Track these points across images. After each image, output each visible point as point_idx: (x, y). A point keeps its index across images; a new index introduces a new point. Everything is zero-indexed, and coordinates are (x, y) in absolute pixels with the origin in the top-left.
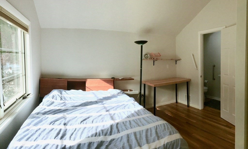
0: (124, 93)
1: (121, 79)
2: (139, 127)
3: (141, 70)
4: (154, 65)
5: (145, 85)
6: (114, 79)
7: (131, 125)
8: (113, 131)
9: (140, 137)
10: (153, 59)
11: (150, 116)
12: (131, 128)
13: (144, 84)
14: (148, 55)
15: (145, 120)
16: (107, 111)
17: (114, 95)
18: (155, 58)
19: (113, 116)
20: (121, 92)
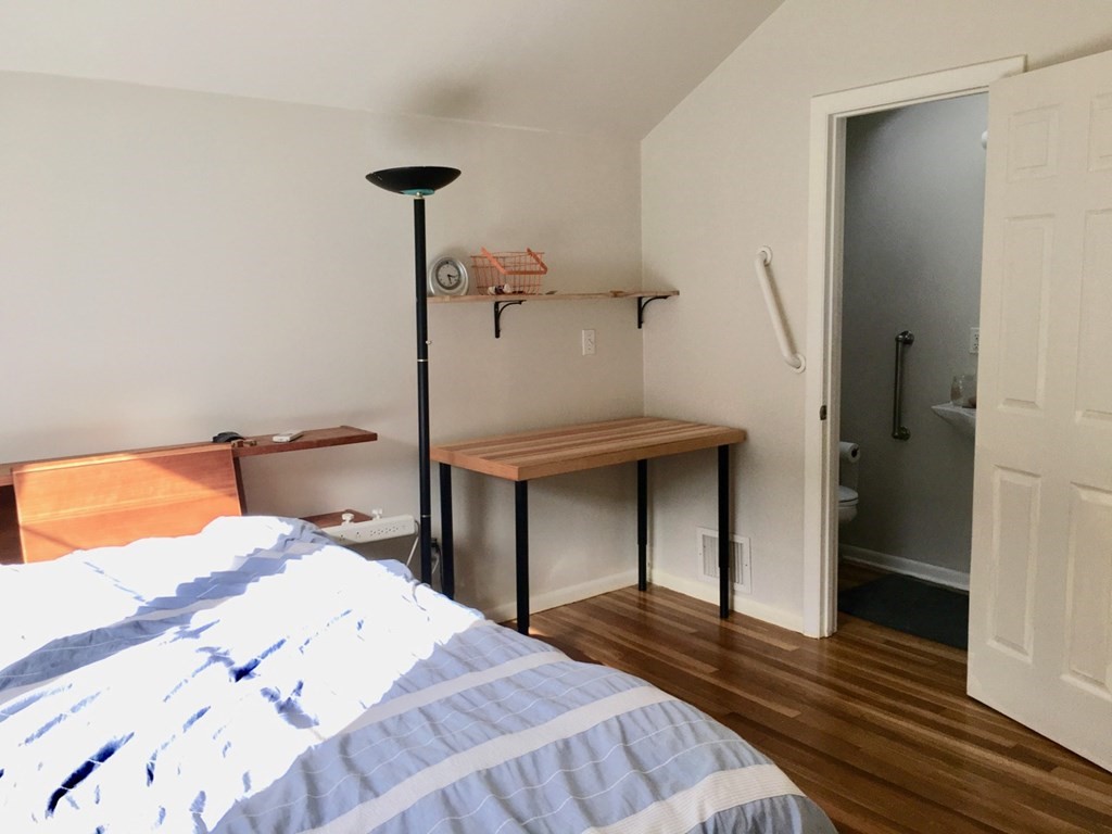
0: (323, 534)
1: (286, 439)
2: (499, 741)
3: (423, 370)
4: (497, 336)
5: (445, 470)
6: (240, 445)
7: (447, 735)
8: (328, 794)
9: (532, 794)
10: (491, 290)
11: (552, 665)
12: (454, 750)
13: (441, 464)
14: (463, 270)
15: (531, 692)
16: (241, 674)
17: (259, 555)
18: (507, 289)
19: (293, 698)
20: (303, 528)
